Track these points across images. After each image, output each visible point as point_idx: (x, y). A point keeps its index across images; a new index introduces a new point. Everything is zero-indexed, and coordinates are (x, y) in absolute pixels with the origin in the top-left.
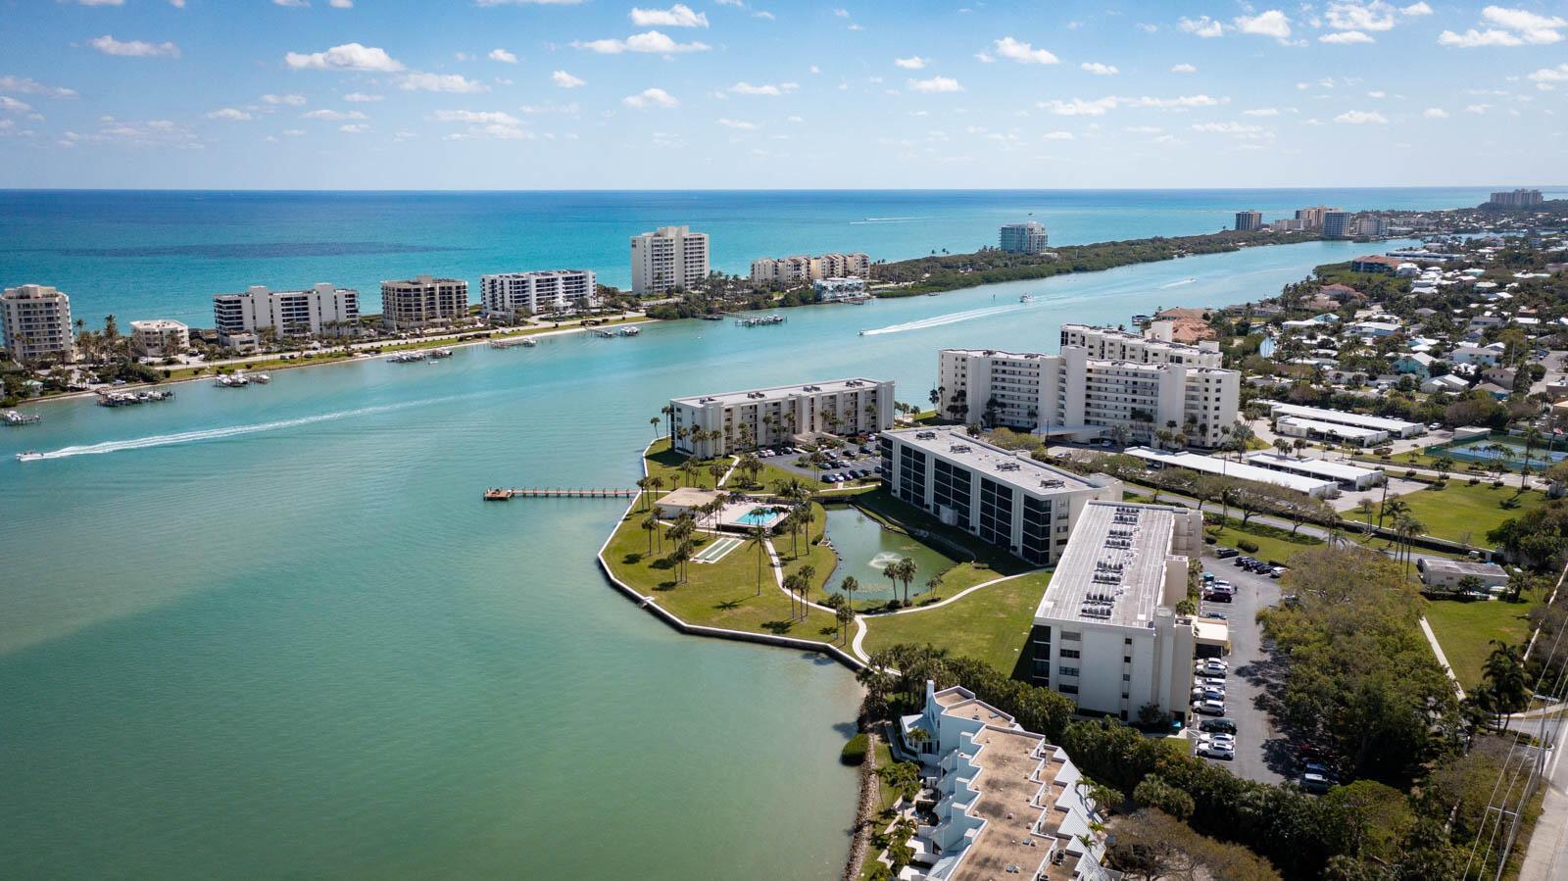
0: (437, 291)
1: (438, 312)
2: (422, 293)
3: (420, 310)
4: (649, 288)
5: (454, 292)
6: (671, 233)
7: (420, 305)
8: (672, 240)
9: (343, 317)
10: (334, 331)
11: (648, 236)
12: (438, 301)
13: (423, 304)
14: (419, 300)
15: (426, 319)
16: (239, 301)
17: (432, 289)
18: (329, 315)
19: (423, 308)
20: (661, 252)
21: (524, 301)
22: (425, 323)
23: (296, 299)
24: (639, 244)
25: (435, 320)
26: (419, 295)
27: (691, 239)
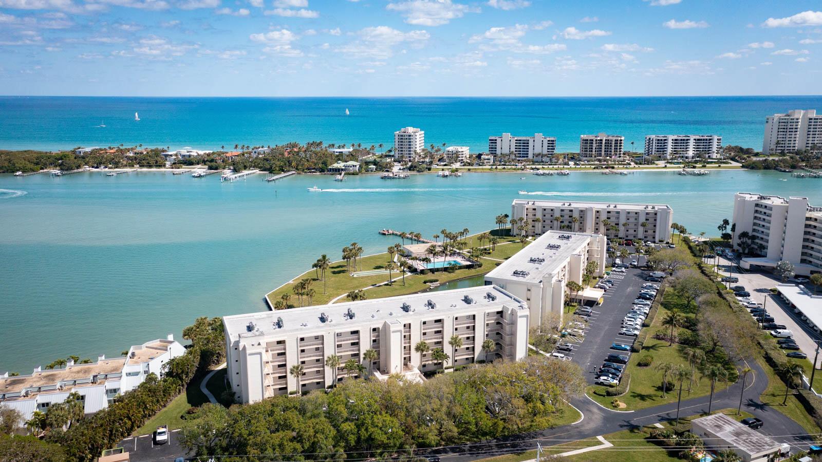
0: (604, 142)
1: (603, 153)
2: (594, 142)
3: (592, 151)
4: (772, 150)
5: (614, 142)
6: (800, 114)
7: (592, 148)
8: (798, 119)
9: (545, 152)
10: (539, 159)
11: (777, 116)
12: (603, 147)
13: (594, 148)
14: (592, 146)
15: (595, 157)
16: (496, 140)
17: (601, 140)
18: (538, 150)
19: (594, 150)
20: (787, 127)
21: (664, 151)
22: (593, 158)
23: (525, 140)
24: (770, 121)
25: (600, 158)
26: (592, 143)
27: (815, 119)
